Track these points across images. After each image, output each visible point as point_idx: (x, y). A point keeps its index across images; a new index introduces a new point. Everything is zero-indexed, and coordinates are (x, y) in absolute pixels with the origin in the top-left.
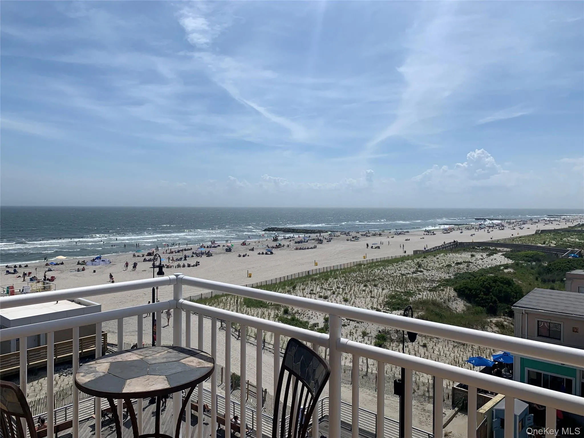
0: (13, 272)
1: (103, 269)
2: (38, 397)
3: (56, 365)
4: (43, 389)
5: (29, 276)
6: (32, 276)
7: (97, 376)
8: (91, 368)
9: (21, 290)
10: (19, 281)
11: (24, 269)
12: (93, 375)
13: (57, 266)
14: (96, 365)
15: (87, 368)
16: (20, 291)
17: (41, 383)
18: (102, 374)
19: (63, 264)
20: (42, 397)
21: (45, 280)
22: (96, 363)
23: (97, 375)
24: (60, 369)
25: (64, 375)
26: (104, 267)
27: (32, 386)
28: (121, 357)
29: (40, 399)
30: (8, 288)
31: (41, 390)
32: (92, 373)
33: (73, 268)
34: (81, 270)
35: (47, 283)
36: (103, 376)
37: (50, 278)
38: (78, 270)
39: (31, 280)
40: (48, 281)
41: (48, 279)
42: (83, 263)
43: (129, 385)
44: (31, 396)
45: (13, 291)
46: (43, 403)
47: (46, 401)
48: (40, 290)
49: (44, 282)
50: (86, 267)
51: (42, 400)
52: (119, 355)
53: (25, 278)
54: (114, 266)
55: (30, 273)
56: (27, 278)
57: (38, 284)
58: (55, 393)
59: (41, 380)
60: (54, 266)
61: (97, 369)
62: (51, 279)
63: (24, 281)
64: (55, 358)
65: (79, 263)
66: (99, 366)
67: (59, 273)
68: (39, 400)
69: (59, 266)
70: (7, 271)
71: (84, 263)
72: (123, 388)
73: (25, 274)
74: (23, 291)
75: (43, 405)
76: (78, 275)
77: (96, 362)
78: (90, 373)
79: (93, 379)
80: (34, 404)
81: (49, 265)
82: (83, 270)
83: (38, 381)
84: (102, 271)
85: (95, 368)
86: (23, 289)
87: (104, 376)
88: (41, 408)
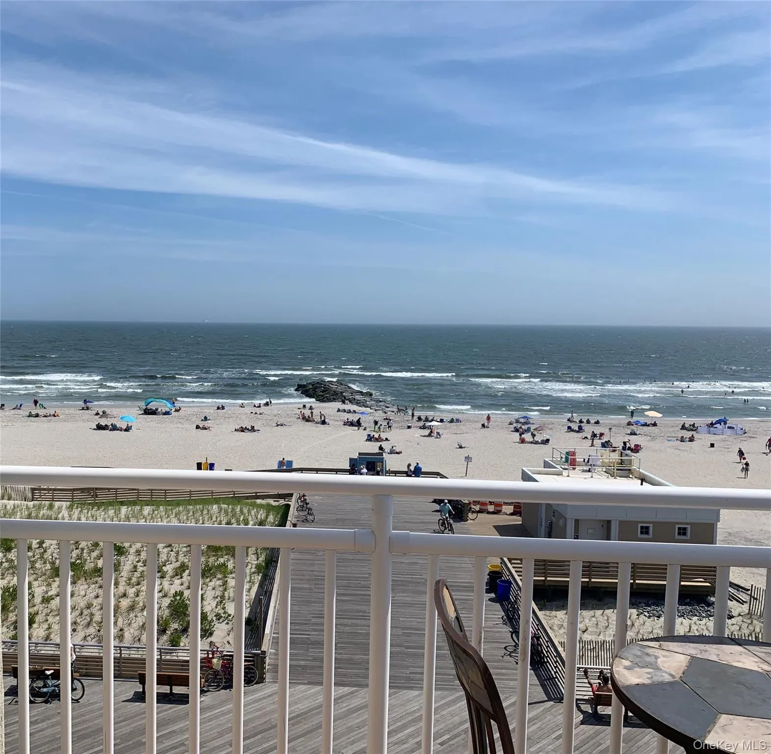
0: (577, 429)
1: (729, 443)
2: (601, 638)
3: (632, 594)
4: (610, 626)
5: (600, 439)
6: (605, 439)
7: (655, 679)
8: (647, 654)
9: (586, 460)
10: (585, 444)
11: (593, 427)
12: (648, 673)
13: (645, 428)
14: (659, 653)
15: (639, 653)
16: (584, 461)
17: (608, 617)
18: (667, 678)
19: (657, 426)
20: (607, 639)
21: (624, 448)
22: (660, 648)
23: (656, 675)
24: (640, 603)
25: (645, 615)
26: (731, 439)
27: (593, 617)
28: (717, 652)
29: (604, 641)
30: (567, 453)
31: (607, 627)
32: (647, 667)
33: (674, 435)
34: (688, 440)
35: (627, 455)
36: (668, 683)
37: (633, 446)
38: (682, 440)
39: (604, 445)
40: (629, 452)
41: (629, 449)
42: (691, 427)
43: (724, 728)
44: (591, 632)
45: (574, 459)
46: (609, 649)
47: (613, 647)
48: (614, 464)
49: (622, 453)
50: (696, 436)
51: (608, 644)
52: (715, 646)
53: (594, 441)
54: (752, 440)
55: (602, 435)
56: (597, 442)
57: (612, 454)
58: (629, 640)
59: (609, 612)
60: (641, 427)
61: (659, 661)
62: (635, 449)
63: (592, 445)
64: (632, 581)
65: (683, 427)
66: (664, 656)
67: (649, 440)
68: (602, 642)
69: (649, 428)
70: (569, 428)
71: (693, 428)
72: (710, 732)
73: (594, 435)
74: (588, 462)
75: (608, 652)
76: (680, 448)
77: (660, 646)
78: (643, 667)
79: (647, 682)
80: (594, 646)
81: (633, 425)
82: (691, 439)
83: (603, 612)
84: (728, 447)
85: (656, 658)
86: (589, 459)
87: (670, 684)
88: (606, 657)
